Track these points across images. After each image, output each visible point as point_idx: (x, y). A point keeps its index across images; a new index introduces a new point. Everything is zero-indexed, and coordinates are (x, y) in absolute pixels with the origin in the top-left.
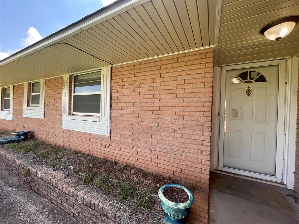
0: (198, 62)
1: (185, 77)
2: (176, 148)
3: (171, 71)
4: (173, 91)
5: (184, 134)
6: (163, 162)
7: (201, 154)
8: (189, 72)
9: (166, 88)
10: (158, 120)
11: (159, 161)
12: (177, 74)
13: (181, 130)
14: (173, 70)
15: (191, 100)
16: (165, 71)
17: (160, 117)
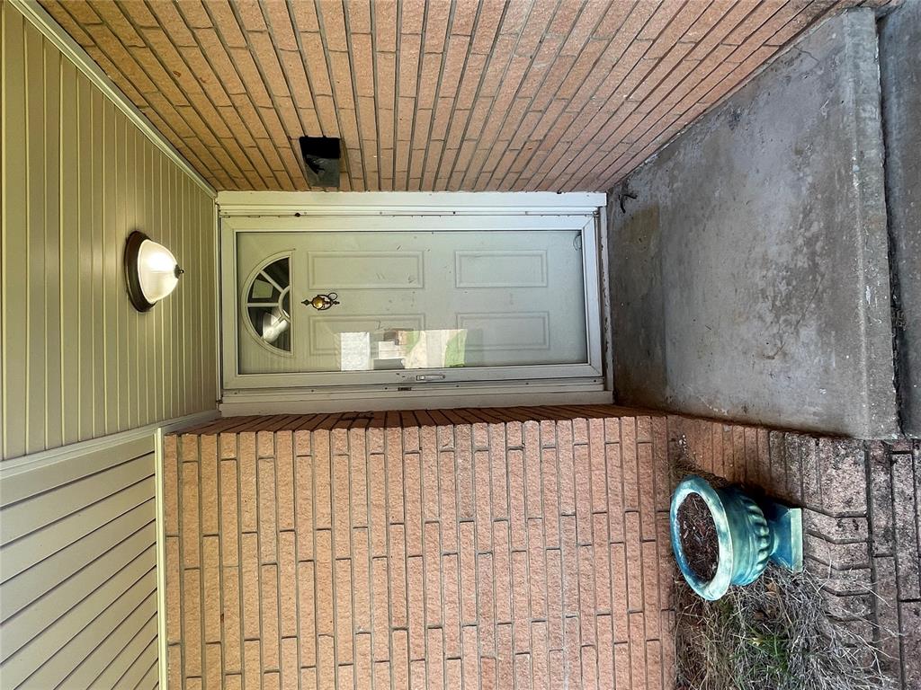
0: (210, 487)
1: (268, 530)
2: (553, 540)
3: (236, 594)
4: (323, 573)
5: (492, 514)
6: (619, 590)
7: (555, 447)
8: (249, 518)
9: (307, 607)
10: (446, 629)
11: (620, 608)
12: (250, 565)
13: (479, 527)
14: (232, 584)
15: (359, 499)
16: (232, 622)
17: (436, 623)
